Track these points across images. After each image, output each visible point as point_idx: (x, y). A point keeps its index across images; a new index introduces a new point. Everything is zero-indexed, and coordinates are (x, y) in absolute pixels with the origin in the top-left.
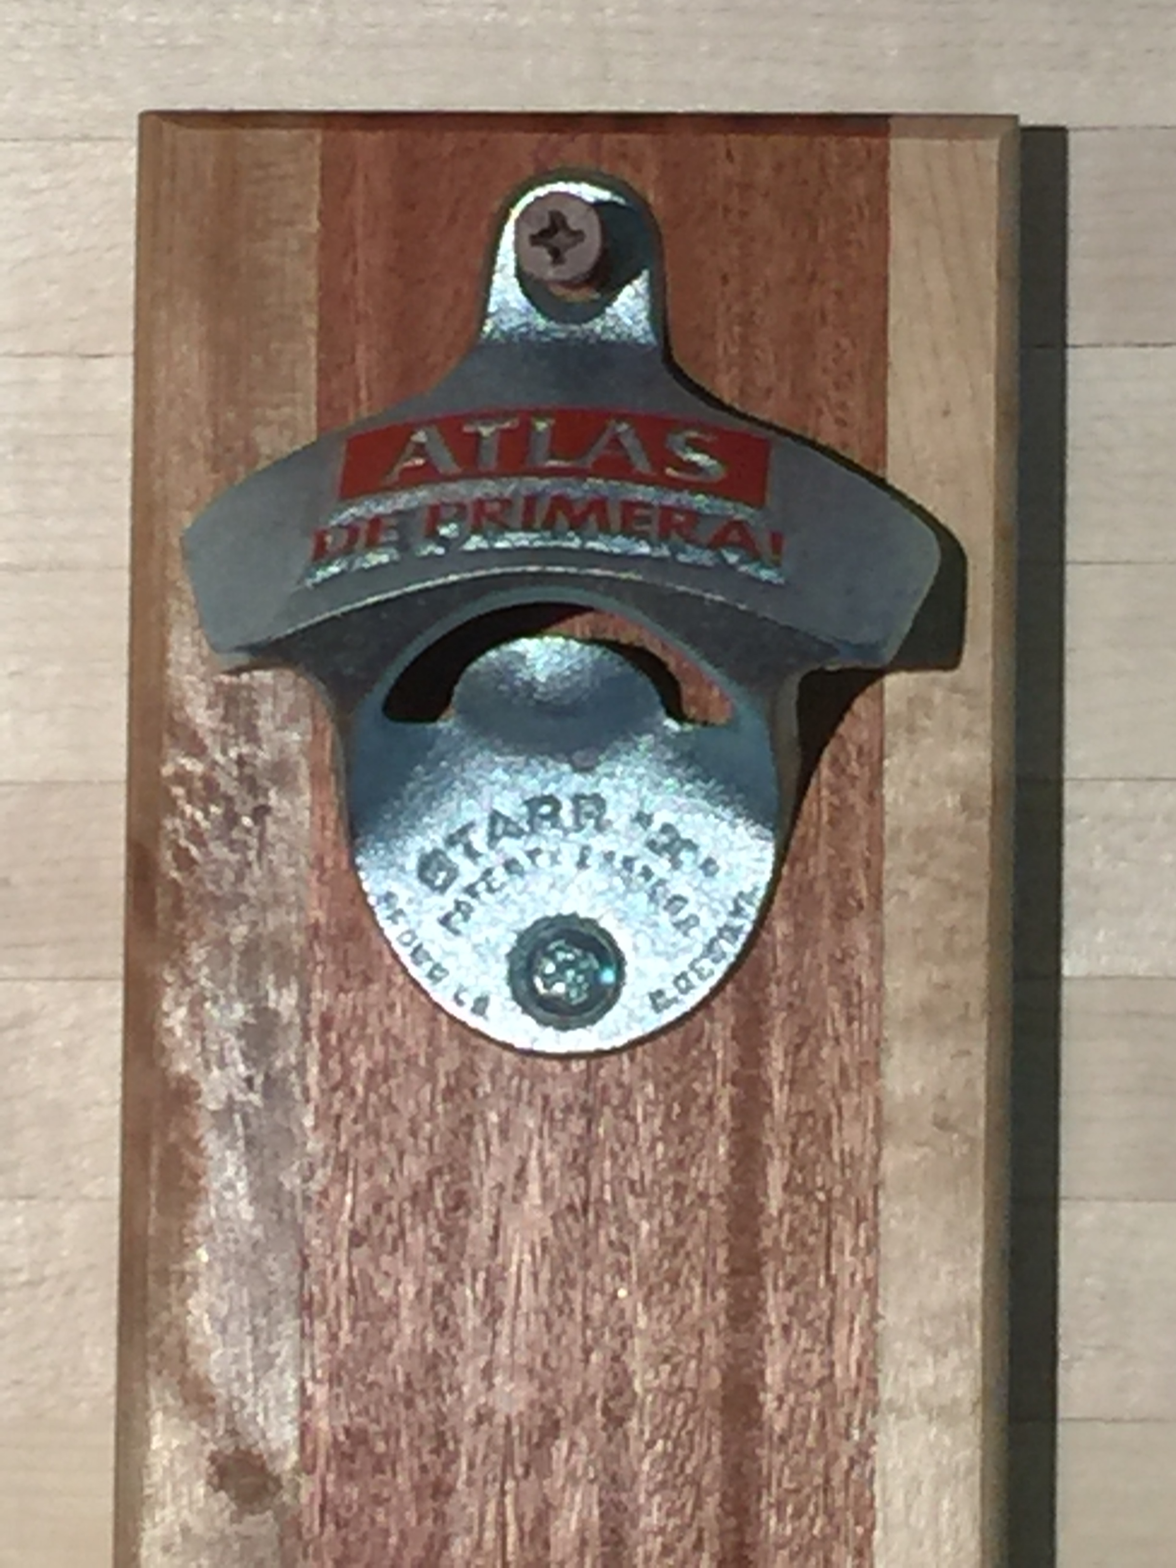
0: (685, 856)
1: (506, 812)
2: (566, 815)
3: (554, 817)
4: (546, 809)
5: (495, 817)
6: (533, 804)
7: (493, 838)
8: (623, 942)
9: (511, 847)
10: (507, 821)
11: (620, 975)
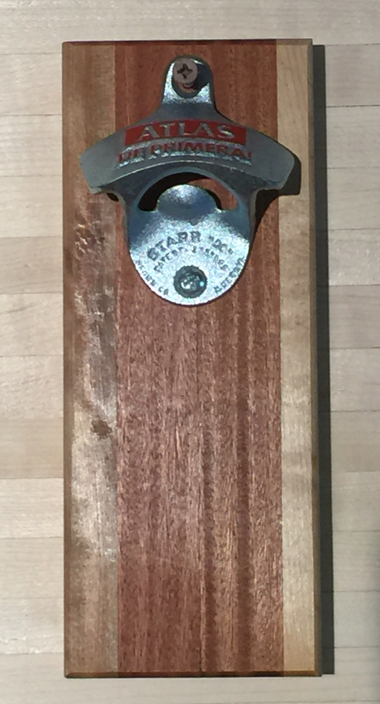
0: (223, 249)
1: (172, 237)
2: (189, 238)
3: (185, 238)
4: (184, 236)
5: (169, 238)
6: (180, 234)
7: (168, 245)
8: (207, 274)
9: (175, 247)
10: (172, 239)
11: (206, 283)
